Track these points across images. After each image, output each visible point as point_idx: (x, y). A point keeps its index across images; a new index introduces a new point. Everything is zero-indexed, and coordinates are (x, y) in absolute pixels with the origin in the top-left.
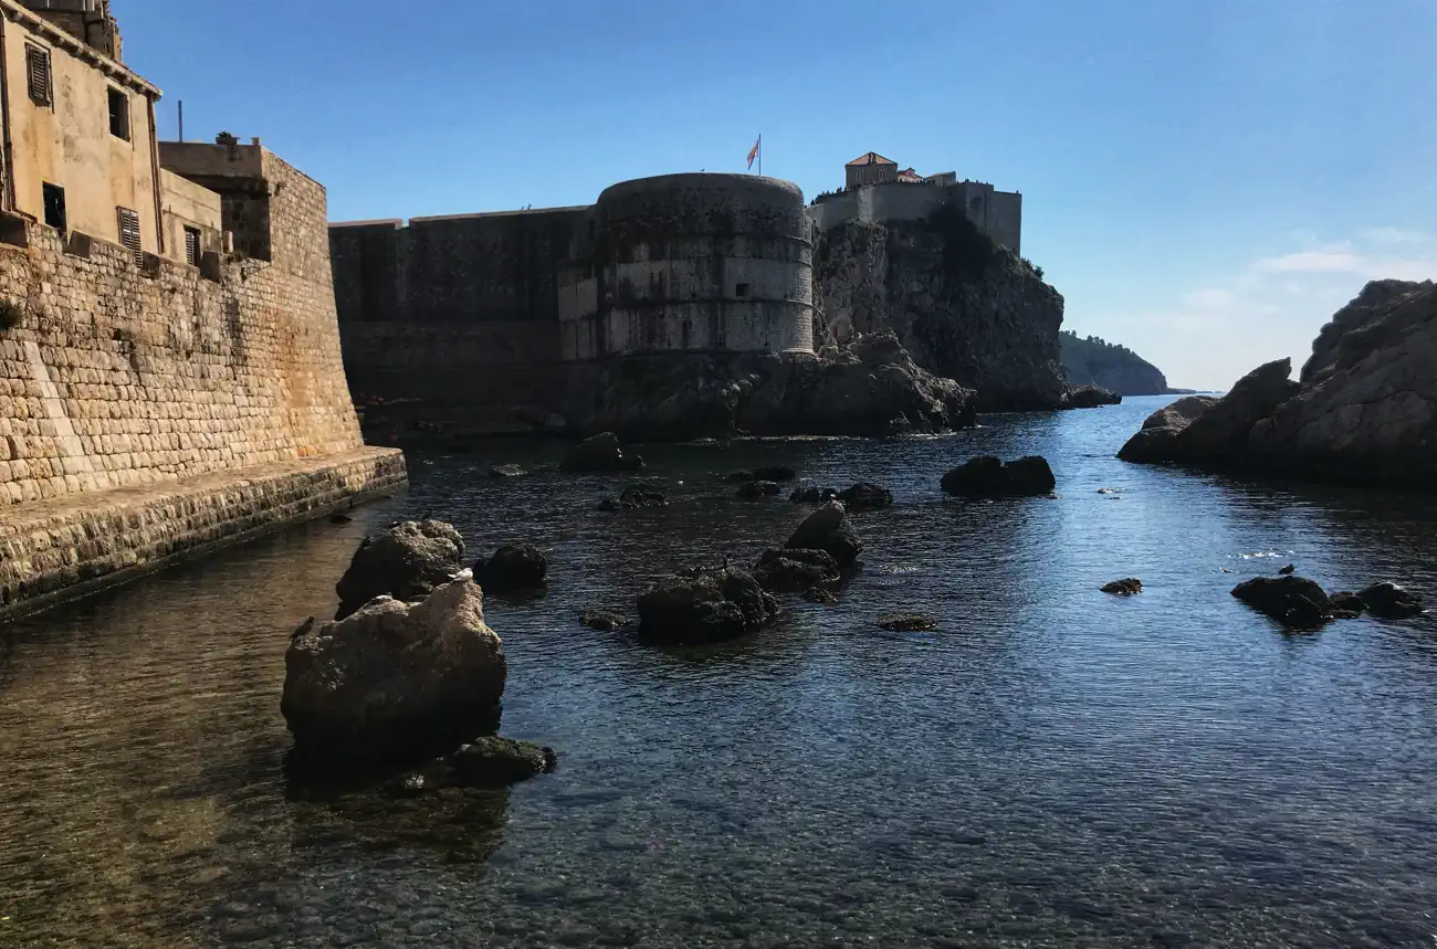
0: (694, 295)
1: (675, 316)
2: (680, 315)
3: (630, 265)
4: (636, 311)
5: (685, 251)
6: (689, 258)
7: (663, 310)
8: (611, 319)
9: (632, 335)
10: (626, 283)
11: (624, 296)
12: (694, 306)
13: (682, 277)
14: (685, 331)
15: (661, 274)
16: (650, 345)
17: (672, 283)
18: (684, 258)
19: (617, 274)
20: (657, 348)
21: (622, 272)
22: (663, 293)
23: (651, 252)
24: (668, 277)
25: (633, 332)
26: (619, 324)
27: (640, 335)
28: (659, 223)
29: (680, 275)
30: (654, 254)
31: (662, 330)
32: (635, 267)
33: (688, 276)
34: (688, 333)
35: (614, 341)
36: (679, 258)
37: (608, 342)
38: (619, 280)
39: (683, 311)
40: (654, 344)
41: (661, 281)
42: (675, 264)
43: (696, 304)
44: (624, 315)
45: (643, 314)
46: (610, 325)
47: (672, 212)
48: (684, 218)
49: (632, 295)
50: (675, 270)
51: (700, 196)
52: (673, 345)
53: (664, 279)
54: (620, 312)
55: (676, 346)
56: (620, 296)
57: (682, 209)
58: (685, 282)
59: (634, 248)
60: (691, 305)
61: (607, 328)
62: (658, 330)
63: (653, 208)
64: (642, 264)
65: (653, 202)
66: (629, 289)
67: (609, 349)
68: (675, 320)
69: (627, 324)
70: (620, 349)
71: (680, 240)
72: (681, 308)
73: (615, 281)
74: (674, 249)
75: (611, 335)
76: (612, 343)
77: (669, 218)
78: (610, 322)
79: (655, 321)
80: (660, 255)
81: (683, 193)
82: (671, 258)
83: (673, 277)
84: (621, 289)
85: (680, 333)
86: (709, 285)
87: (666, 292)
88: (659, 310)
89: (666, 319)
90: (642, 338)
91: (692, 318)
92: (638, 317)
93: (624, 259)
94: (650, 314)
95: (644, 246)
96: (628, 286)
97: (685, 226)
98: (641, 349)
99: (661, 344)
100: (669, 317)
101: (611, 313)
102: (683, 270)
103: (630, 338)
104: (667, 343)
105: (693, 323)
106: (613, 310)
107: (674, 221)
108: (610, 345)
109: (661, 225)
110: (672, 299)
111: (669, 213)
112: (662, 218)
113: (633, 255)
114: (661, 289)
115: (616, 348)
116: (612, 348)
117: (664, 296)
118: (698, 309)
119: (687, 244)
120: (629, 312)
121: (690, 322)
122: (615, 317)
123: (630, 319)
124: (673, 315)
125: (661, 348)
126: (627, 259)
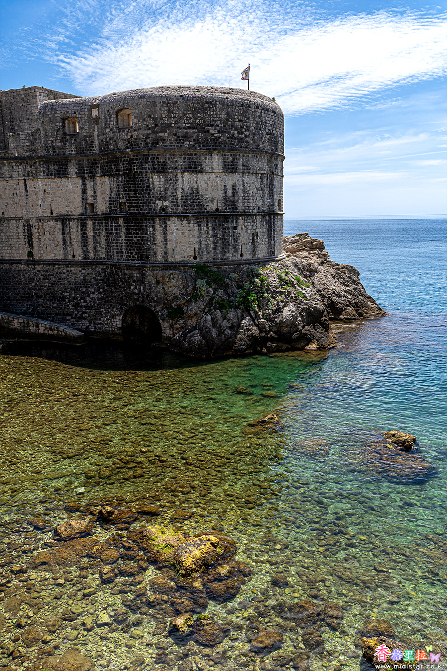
2: (250, 227)
3: (199, 175)
4: (208, 222)
5: (253, 166)
6: (256, 173)
7: (236, 222)
8: (168, 229)
9: (203, 246)
10: (194, 193)
11: (190, 206)
12: (259, 218)
13: (251, 191)
14: (253, 242)
15: (234, 186)
16: (224, 255)
17: (244, 196)
18: (253, 173)
19: (180, 182)
20: (231, 258)
21: (187, 181)
22: (235, 205)
23: (225, 165)
24: (240, 191)
25: (203, 242)
26: (183, 233)
27: (212, 246)
28: (232, 137)
29: (250, 190)
30: (227, 167)
31: (235, 241)
32: (205, 178)
33: (256, 190)
34: (255, 244)
35: (173, 250)
36: (249, 173)
37: (160, 251)
38: (183, 189)
39: (252, 224)
40: (228, 255)
41: (234, 194)
42: (246, 178)
43: (261, 217)
44: (191, 225)
45: (216, 225)
46: (165, 234)
47: (245, 127)
48: (254, 134)
49: (201, 205)
50: (246, 185)
51: (263, 115)
52: (245, 255)
53: (237, 192)
54: (185, 222)
55: (247, 256)
56: (185, 205)
57: (253, 125)
58: (253, 196)
59: (206, 158)
60: (258, 217)
61: (159, 237)
62: (231, 241)
63: (227, 120)
64: (213, 176)
65: (228, 114)
66: (197, 199)
67: (164, 257)
68: (247, 232)
69: (196, 233)
70: (183, 259)
71: (250, 155)
72: (251, 221)
73: (175, 190)
74: (245, 164)
75: (166, 244)
76: (170, 252)
77: (242, 133)
78: (165, 230)
79: (229, 232)
80: (233, 168)
81: (253, 110)
82: (243, 173)
83: (244, 191)
84: (186, 199)
85: (250, 244)
86: (268, 200)
87: (239, 205)
88: (232, 222)
89: (239, 231)
90: (215, 249)
91: (258, 230)
92: (210, 228)
93: (190, 168)
94: (223, 225)
95: (217, 157)
96: (196, 196)
97: (254, 142)
98: (214, 259)
99: (235, 254)
100: (242, 229)
101: (168, 222)
102: (252, 185)
103: (199, 249)
104: (240, 253)
105: (259, 234)
106: (171, 219)
107: (246, 136)
108: (166, 253)
109: (235, 138)
110: (244, 212)
111: (242, 127)
112: (236, 132)
113: (204, 165)
114: (233, 202)
115: (178, 258)
116: (169, 257)
117: (237, 209)
118: (261, 221)
119: (255, 160)
120: (198, 222)
121: (257, 233)
122: (176, 226)
123: (200, 229)
124: (245, 227)
125: (234, 258)
126: (194, 168)
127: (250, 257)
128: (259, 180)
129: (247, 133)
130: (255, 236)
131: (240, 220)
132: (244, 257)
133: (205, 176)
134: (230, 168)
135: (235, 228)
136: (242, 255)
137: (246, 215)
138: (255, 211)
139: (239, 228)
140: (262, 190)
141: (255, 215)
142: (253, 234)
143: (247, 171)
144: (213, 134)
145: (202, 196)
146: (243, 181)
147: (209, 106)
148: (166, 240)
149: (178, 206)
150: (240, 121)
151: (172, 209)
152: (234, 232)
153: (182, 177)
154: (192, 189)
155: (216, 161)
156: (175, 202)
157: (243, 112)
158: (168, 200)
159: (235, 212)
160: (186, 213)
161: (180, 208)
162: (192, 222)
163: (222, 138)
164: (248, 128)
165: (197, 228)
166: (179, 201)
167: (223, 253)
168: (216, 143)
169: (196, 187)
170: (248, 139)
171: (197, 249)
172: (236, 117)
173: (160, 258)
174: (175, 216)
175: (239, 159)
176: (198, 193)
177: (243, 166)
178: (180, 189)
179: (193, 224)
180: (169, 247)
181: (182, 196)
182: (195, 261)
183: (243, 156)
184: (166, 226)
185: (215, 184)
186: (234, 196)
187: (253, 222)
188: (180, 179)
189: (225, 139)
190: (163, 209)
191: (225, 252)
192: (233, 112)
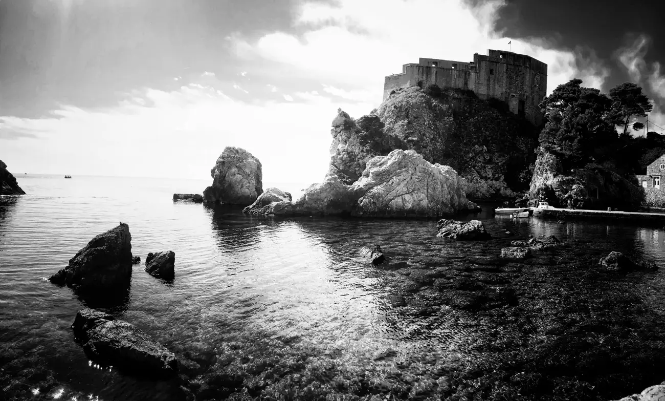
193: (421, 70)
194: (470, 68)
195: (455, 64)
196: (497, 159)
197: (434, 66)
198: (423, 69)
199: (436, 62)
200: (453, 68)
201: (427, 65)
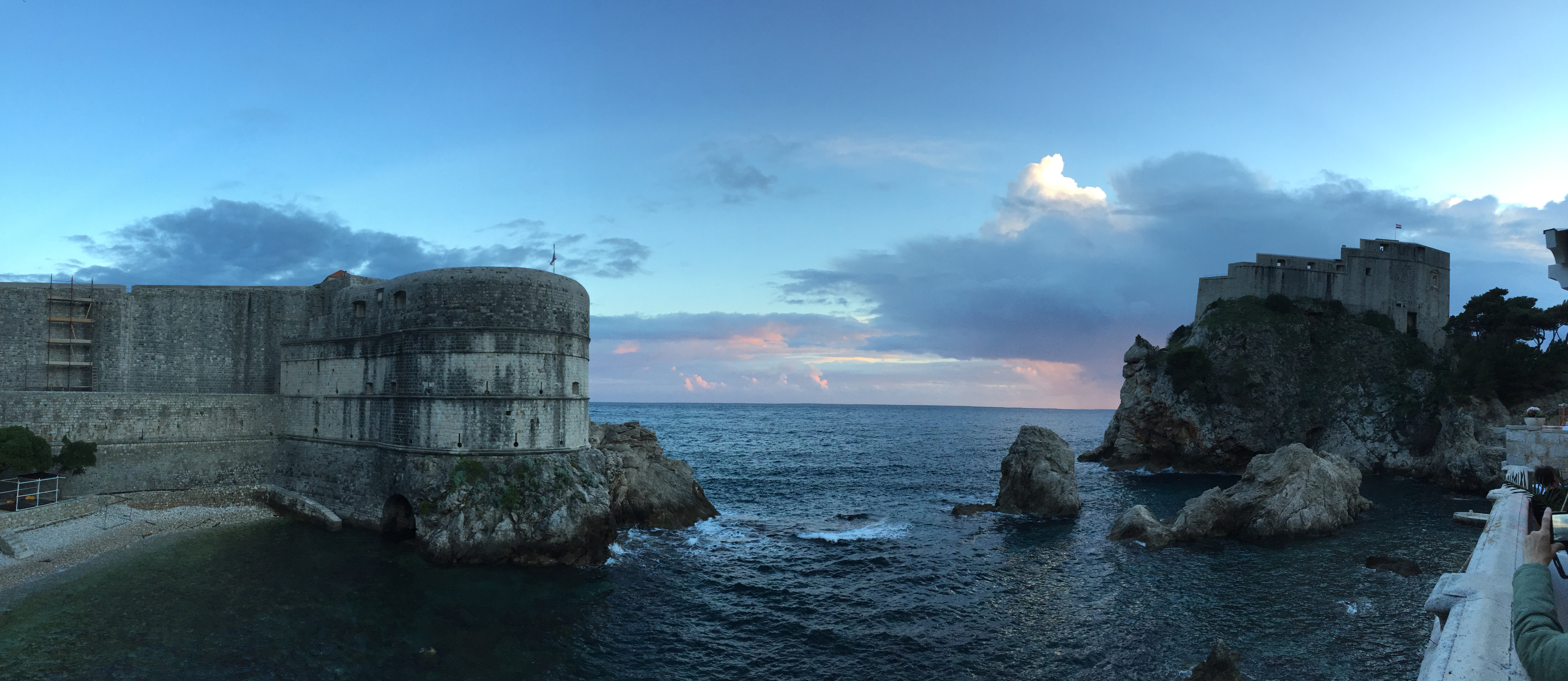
0: (541, 392)
1: (523, 412)
2: (528, 412)
3: (468, 355)
4: (475, 405)
5: (535, 346)
6: (538, 353)
7: (510, 406)
8: (432, 411)
9: (468, 432)
10: (460, 374)
11: (457, 388)
12: (541, 403)
13: (531, 373)
14: (532, 429)
15: (508, 369)
16: (493, 444)
17: (521, 378)
18: (533, 354)
19: (446, 363)
20: (501, 447)
21: (455, 362)
22: (510, 388)
23: (498, 345)
24: (516, 372)
25: (469, 428)
26: (447, 417)
27: (479, 432)
28: (508, 316)
29: (529, 371)
30: (501, 347)
31: (508, 427)
32: (474, 358)
33: (537, 372)
34: (535, 432)
35: (436, 436)
36: (528, 353)
37: (423, 434)
38: (449, 370)
39: (531, 408)
40: (498, 443)
41: (508, 375)
42: (525, 359)
43: (543, 401)
44: (457, 409)
45: (485, 409)
46: (429, 417)
47: (524, 306)
48: (535, 313)
49: (469, 388)
50: (524, 366)
51: (550, 293)
52: (519, 444)
53: (512, 374)
54: (450, 404)
55: (523, 445)
56: (451, 387)
57: (534, 304)
58: (534, 378)
59: (475, 338)
60: (539, 402)
61: (423, 420)
62: (503, 428)
63: (502, 298)
64: (484, 356)
65: (503, 293)
66: (465, 381)
67: (426, 443)
68: (523, 418)
69: (461, 418)
70: (447, 446)
71: (530, 335)
72: (529, 405)
73: (442, 371)
74: (523, 343)
75: (430, 428)
76: (433, 437)
77: (520, 312)
78: (429, 413)
79: (500, 417)
80: (508, 348)
81: (534, 288)
82: (520, 353)
83: (522, 372)
84: (452, 381)
85: (528, 432)
86: (554, 382)
87: (514, 388)
88: (505, 406)
89: (513, 416)
90: (482, 435)
91: (539, 416)
92: (478, 412)
93: (459, 348)
94: (493, 409)
95: (488, 337)
96: (463, 377)
97: (535, 321)
98: (481, 448)
99: (507, 443)
100: (517, 414)
101: (432, 405)
102: (532, 366)
103: (465, 435)
104: (514, 442)
105: (540, 420)
106: (436, 401)
107: (525, 315)
108: (428, 438)
109: (511, 317)
110: (521, 395)
111: (520, 306)
112: (512, 311)
113: (473, 345)
114: (507, 384)
115: (441, 444)
116: (431, 442)
117: (511, 392)
118: (544, 407)
119: (537, 340)
120: (464, 406)
121: (538, 419)
122: (440, 409)
123: (466, 414)
124: (521, 412)
125: (506, 447)
126: (463, 348)
127: (526, 447)
128: (542, 361)
129: (527, 312)
130: (534, 424)
131: (516, 405)
132: (520, 447)
133: (475, 357)
134: (502, 348)
135: (509, 413)
136: (516, 444)
137: (522, 399)
138: (535, 395)
139: (513, 413)
140: (546, 371)
141: (537, 399)
142: (532, 421)
143: (525, 351)
144: (484, 314)
145: (470, 378)
146: (520, 361)
147: (481, 286)
148: (429, 423)
149: (443, 388)
150: (517, 299)
151: (438, 391)
152: (506, 418)
153: (450, 358)
154: (459, 370)
155: (487, 342)
156: (441, 383)
157: (522, 291)
158: (434, 381)
159: (509, 395)
160: (452, 395)
161: (445, 390)
162: (458, 405)
163: (495, 317)
164: (528, 307)
165: (463, 412)
166: (445, 382)
167: (492, 440)
168: (487, 322)
169: (463, 368)
170: (527, 318)
171: (461, 436)
172: (513, 296)
173: (422, 442)
174: (440, 399)
175: (516, 339)
176: (465, 374)
177: (521, 345)
178: (447, 370)
179: (459, 409)
180: (432, 431)
181: (448, 378)
182: (459, 449)
183: (522, 335)
184: (430, 409)
185: (486, 365)
186: (508, 377)
187: (532, 406)
188: (447, 359)
189: (498, 318)
190: (429, 390)
191: (495, 440)
192: (509, 290)
193: (1260, 270)
194: (1335, 266)
195: (1312, 262)
196: (1380, 408)
197: (1279, 265)
198: (1263, 271)
199: (1282, 260)
200: (1309, 267)
201: (1270, 265)
